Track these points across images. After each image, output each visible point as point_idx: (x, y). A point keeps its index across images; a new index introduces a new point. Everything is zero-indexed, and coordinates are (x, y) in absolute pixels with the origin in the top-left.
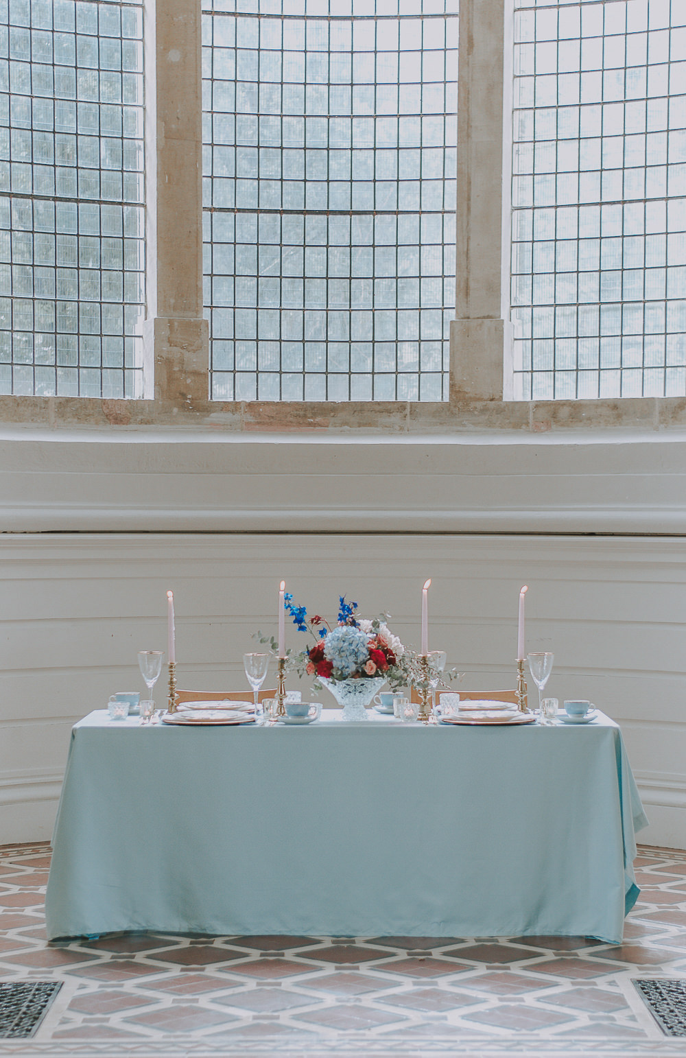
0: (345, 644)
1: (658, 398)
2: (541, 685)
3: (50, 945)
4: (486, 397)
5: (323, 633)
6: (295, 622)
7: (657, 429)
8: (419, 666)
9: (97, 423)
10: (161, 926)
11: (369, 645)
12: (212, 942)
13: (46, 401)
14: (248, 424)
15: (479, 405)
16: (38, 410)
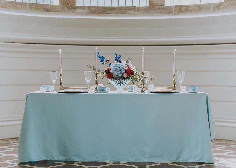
0: (117, 68)
1: (213, 3)
2: (181, 82)
3: (19, 165)
4: (160, 4)
5: (110, 65)
6: (101, 61)
7: (212, 13)
8: (141, 75)
9: (42, 11)
10: (56, 159)
11: (125, 68)
12: (73, 164)
13: (26, 4)
14: (88, 13)
15: (158, 7)
16: (23, 6)
